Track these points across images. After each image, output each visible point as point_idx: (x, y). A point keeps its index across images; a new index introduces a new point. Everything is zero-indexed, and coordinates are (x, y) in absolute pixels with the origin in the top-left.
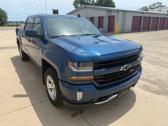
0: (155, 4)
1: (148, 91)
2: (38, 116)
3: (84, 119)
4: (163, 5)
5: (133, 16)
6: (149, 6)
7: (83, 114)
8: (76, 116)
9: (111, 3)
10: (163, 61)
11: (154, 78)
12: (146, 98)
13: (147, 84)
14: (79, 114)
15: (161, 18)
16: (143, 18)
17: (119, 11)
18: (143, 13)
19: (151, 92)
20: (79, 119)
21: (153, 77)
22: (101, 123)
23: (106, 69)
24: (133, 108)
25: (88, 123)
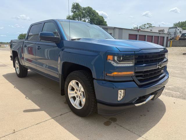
0: (145, 25)
1: (172, 96)
2: (65, 128)
3: (121, 126)
4: (153, 26)
5: (129, 34)
6: (140, 27)
7: (117, 122)
8: (110, 125)
9: (103, 23)
10: (172, 72)
11: (172, 87)
12: (175, 103)
13: (168, 91)
14: (112, 122)
15: (155, 36)
16: (138, 36)
17: (116, 29)
18: (138, 32)
19: (175, 97)
20: (115, 127)
21: (170, 85)
22: (141, 128)
23: (146, 65)
24: (166, 112)
25: (127, 129)
